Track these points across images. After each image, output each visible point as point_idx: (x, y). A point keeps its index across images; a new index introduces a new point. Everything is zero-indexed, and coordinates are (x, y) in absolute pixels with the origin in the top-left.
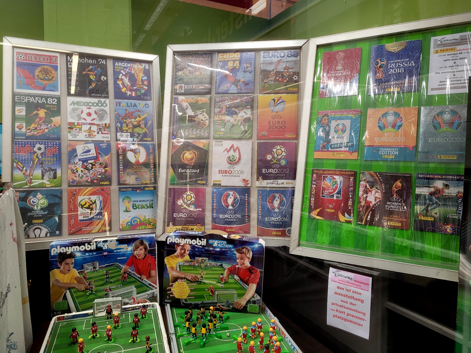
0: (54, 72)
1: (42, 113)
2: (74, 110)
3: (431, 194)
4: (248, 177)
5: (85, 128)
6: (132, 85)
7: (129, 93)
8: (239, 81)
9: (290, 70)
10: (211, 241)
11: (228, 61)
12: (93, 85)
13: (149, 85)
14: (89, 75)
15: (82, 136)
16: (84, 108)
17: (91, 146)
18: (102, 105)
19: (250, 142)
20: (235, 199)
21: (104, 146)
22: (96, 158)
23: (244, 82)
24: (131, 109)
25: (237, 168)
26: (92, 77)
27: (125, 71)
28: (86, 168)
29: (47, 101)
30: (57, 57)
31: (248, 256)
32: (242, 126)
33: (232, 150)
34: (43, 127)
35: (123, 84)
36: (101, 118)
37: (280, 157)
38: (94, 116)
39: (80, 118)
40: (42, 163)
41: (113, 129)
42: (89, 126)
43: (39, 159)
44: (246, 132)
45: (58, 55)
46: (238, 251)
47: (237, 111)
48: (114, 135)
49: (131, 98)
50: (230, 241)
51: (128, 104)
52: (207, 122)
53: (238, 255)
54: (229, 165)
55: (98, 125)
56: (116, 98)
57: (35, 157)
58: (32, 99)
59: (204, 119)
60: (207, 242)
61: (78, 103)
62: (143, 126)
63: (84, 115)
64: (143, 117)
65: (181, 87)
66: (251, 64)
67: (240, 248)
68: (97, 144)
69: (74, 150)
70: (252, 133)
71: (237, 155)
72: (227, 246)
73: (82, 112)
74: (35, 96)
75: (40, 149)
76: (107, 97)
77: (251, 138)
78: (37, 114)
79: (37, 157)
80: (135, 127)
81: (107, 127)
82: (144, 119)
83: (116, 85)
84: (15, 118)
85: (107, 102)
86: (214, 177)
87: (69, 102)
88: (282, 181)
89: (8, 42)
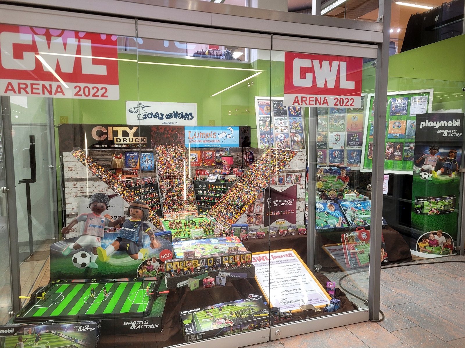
0: (269, 108)
1: (267, 123)
2: (276, 121)
3: (409, 149)
4: (343, 145)
5: (280, 128)
6: (295, 111)
7: (294, 114)
10: (331, 167)
12: (282, 112)
13: (300, 111)
14: (280, 108)
15: (279, 131)
16: (279, 121)
17: (283, 135)
18: (285, 119)
19: (344, 132)
20: (338, 153)
21: (286, 135)
22: (284, 139)
24: (295, 120)
25: (339, 142)
28: (282, 143)
31: (345, 172)
32: (340, 127)
33: (337, 135)
35: (292, 110)
36: (285, 124)
37: (356, 138)
38: (283, 123)
39: (278, 124)
41: (289, 128)
44: (342, 129)
45: (270, 101)
46: (342, 171)
48: (289, 131)
49: (294, 116)
50: (338, 167)
51: (293, 118)
52: (327, 125)
53: (341, 172)
54: (336, 141)
55: (284, 127)
56: (289, 116)
59: (325, 124)
61: (277, 119)
62: (299, 127)
63: (280, 124)
64: (299, 123)
67: (342, 169)
68: (284, 134)
69: (278, 136)
70: (344, 129)
71: (339, 137)
72: (337, 169)
74: (265, 117)
75: (267, 136)
76: (287, 116)
77: (344, 131)
79: (267, 139)
80: (296, 127)
81: (287, 127)
82: (299, 124)
83: (289, 111)
84: (260, 126)
85: (287, 118)
86: (330, 145)
87: (275, 119)
88: (357, 147)
89: (256, 98)
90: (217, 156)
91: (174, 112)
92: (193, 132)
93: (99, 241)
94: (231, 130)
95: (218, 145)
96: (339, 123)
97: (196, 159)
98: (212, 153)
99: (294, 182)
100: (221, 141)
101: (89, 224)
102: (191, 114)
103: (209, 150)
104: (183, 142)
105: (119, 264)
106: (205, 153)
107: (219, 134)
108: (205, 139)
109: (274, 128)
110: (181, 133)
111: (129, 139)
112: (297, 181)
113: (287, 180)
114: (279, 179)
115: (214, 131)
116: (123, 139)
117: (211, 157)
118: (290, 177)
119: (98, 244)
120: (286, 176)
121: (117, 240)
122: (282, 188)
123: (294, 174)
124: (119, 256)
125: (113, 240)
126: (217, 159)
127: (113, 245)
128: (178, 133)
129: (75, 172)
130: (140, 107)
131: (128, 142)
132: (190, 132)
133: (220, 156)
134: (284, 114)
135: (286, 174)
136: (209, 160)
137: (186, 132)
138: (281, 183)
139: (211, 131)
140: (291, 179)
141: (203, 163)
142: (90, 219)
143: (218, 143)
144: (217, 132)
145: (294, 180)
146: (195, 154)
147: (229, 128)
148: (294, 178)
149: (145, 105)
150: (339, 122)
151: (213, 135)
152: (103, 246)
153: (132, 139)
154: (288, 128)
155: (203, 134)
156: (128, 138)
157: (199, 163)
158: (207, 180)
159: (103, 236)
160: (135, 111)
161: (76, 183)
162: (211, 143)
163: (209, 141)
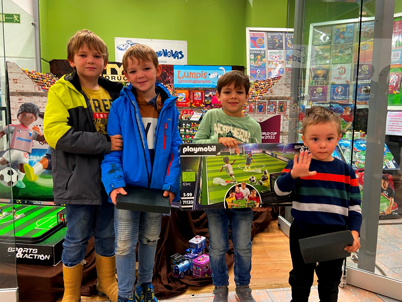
0: (263, 40)
1: (259, 57)
2: (270, 55)
4: (349, 80)
5: (274, 63)
7: (291, 47)
8: (345, 37)
9: (372, 31)
10: (332, 105)
11: (340, 29)
12: (277, 45)
14: (276, 41)
15: (273, 66)
16: (274, 54)
18: (281, 53)
20: (342, 89)
21: (281, 70)
23: (348, 38)
25: (343, 76)
26: (277, 41)
27: (289, 37)
29: (261, 52)
30: (264, 34)
31: (349, 110)
32: (346, 58)
33: (341, 68)
34: (260, 63)
35: (289, 44)
36: (280, 58)
37: (365, 70)
38: (278, 58)
39: (272, 59)
40: (260, 77)
41: (285, 63)
42: (276, 62)
43: (259, 76)
44: (348, 60)
45: (264, 33)
46: (345, 108)
47: (344, 51)
48: (285, 66)
49: (292, 49)
50: (340, 104)
51: (290, 52)
52: (329, 57)
53: (344, 110)
54: (339, 75)
55: (279, 62)
56: (286, 49)
57: (257, 74)
58: (256, 52)
59: (328, 56)
60: (330, 105)
61: (272, 53)
63: (274, 58)
65: (317, 42)
66: (352, 29)
67: (345, 107)
70: (351, 60)
71: (344, 70)
72: (339, 106)
73: (273, 56)
74: (256, 51)
75: (259, 72)
76: (283, 49)
77: (351, 63)
78: (258, 58)
79: (258, 75)
83: (286, 44)
84: (251, 60)
85: (283, 52)
86: (332, 80)
87: (268, 52)
88: (366, 80)
89: (248, 29)
90: (206, 97)
91: (163, 50)
92: (183, 71)
93: (27, 156)
94: (223, 70)
95: (209, 85)
96: (345, 54)
97: (184, 99)
98: (200, 93)
99: (277, 112)
100: (211, 82)
101: (17, 137)
102: (181, 53)
103: (198, 90)
104: (172, 82)
105: (48, 186)
106: (193, 93)
107: (210, 75)
108: (195, 79)
109: (267, 62)
110: (171, 73)
111: (118, 77)
112: (282, 111)
113: (268, 109)
114: (258, 107)
115: (204, 71)
116: (112, 77)
117: (200, 98)
118: (272, 105)
119: (26, 160)
120: (267, 104)
121: (45, 157)
122: (261, 118)
123: (278, 101)
124: (48, 176)
125: (42, 157)
126: (206, 100)
127: (41, 162)
128: (167, 72)
129: (21, 85)
130: (129, 44)
131: (117, 80)
132: (179, 72)
133: (209, 96)
134: (280, 47)
135: (267, 101)
136: (197, 101)
137: (175, 71)
138: (260, 111)
139: (201, 71)
140: (274, 107)
141: (192, 104)
142: (17, 131)
143: (209, 84)
144: (208, 72)
145: (277, 109)
146: (183, 93)
147: (221, 68)
148: (277, 107)
149: (133, 42)
150: (344, 52)
151: (203, 75)
152: (31, 163)
153: (121, 77)
154: (283, 62)
155: (193, 74)
156: (116, 76)
157: (187, 104)
158: (191, 119)
159: (30, 152)
160: (123, 48)
161: (21, 98)
162: (201, 84)
163: (199, 81)
